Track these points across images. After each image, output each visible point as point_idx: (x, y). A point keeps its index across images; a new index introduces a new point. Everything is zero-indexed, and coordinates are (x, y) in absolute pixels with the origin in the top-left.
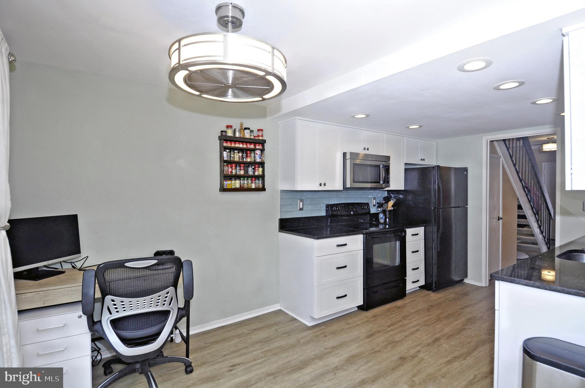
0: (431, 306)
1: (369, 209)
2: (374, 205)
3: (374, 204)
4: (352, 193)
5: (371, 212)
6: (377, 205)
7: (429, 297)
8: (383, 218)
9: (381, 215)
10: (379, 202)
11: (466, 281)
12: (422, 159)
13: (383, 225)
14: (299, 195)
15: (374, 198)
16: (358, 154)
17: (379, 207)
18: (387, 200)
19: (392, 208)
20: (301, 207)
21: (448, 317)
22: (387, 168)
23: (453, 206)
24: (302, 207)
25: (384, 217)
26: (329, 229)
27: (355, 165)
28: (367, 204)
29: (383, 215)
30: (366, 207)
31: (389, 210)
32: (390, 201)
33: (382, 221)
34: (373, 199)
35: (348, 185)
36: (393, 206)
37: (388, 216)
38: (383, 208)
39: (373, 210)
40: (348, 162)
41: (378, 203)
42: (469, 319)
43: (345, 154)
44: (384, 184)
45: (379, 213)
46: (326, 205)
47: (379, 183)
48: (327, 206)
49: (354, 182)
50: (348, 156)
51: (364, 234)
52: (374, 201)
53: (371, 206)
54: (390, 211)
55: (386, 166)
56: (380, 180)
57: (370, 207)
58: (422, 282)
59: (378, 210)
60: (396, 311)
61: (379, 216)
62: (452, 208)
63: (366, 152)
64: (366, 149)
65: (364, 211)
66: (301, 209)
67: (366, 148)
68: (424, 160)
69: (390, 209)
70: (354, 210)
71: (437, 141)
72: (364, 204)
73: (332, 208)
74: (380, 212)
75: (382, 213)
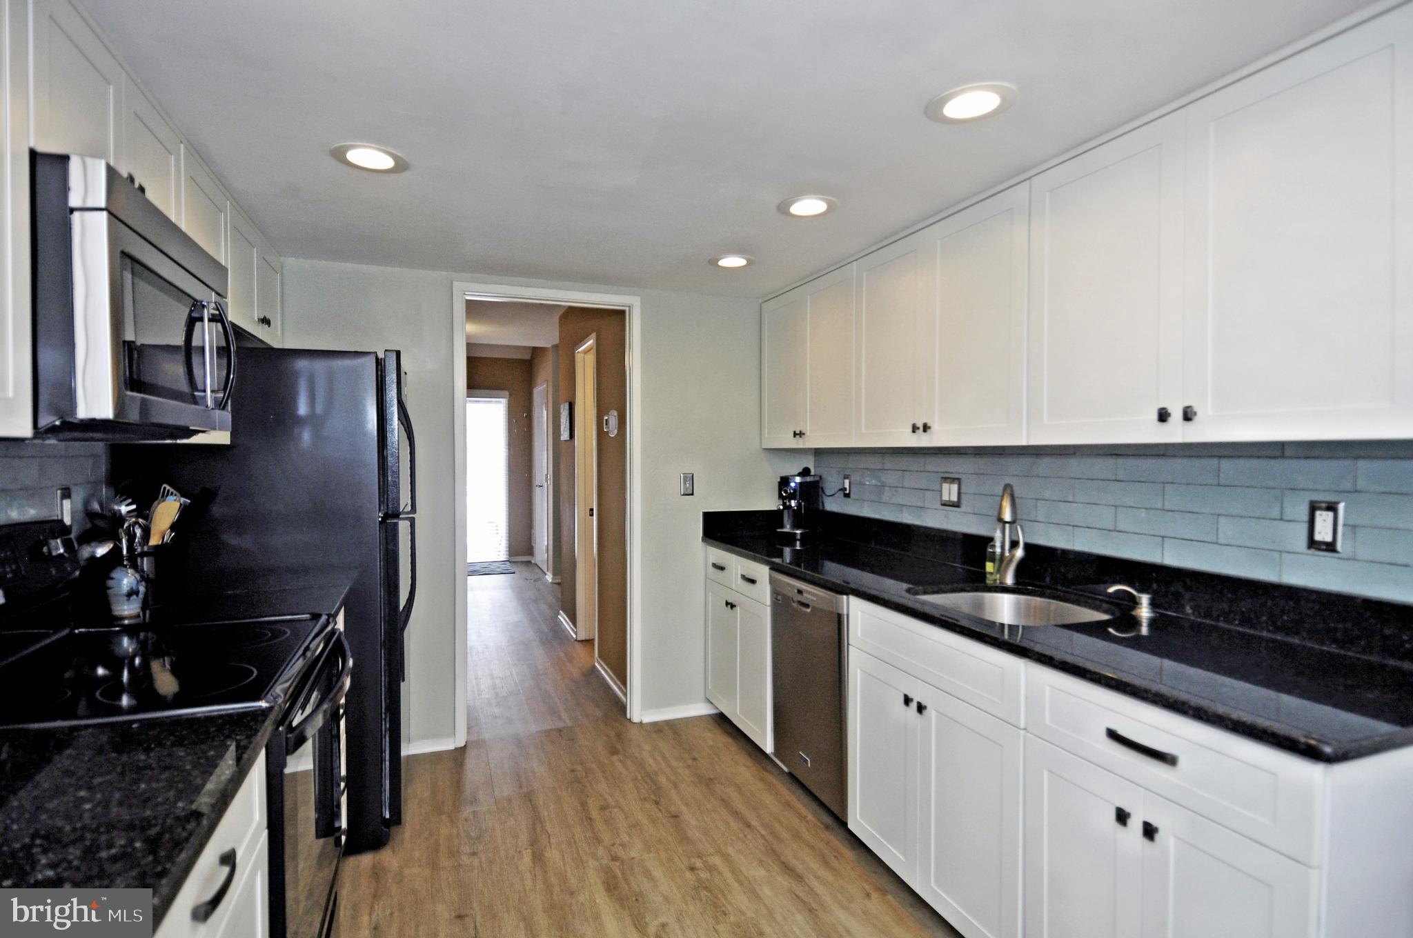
3: (68, 521)
8: (136, 593)
9: (125, 581)
12: (265, 316)
15: (67, 493)
25: (143, 588)
29: (137, 576)
30: (60, 547)
31: (154, 547)
33: (128, 610)
34: (63, 498)
44: (217, 412)
47: (197, 401)
50: (88, 190)
52: (67, 504)
54: (157, 551)
61: (110, 583)
64: (136, 189)
67: (136, 183)
68: (269, 323)
69: (162, 542)
71: (282, 259)
72: (47, 529)
75: (125, 566)
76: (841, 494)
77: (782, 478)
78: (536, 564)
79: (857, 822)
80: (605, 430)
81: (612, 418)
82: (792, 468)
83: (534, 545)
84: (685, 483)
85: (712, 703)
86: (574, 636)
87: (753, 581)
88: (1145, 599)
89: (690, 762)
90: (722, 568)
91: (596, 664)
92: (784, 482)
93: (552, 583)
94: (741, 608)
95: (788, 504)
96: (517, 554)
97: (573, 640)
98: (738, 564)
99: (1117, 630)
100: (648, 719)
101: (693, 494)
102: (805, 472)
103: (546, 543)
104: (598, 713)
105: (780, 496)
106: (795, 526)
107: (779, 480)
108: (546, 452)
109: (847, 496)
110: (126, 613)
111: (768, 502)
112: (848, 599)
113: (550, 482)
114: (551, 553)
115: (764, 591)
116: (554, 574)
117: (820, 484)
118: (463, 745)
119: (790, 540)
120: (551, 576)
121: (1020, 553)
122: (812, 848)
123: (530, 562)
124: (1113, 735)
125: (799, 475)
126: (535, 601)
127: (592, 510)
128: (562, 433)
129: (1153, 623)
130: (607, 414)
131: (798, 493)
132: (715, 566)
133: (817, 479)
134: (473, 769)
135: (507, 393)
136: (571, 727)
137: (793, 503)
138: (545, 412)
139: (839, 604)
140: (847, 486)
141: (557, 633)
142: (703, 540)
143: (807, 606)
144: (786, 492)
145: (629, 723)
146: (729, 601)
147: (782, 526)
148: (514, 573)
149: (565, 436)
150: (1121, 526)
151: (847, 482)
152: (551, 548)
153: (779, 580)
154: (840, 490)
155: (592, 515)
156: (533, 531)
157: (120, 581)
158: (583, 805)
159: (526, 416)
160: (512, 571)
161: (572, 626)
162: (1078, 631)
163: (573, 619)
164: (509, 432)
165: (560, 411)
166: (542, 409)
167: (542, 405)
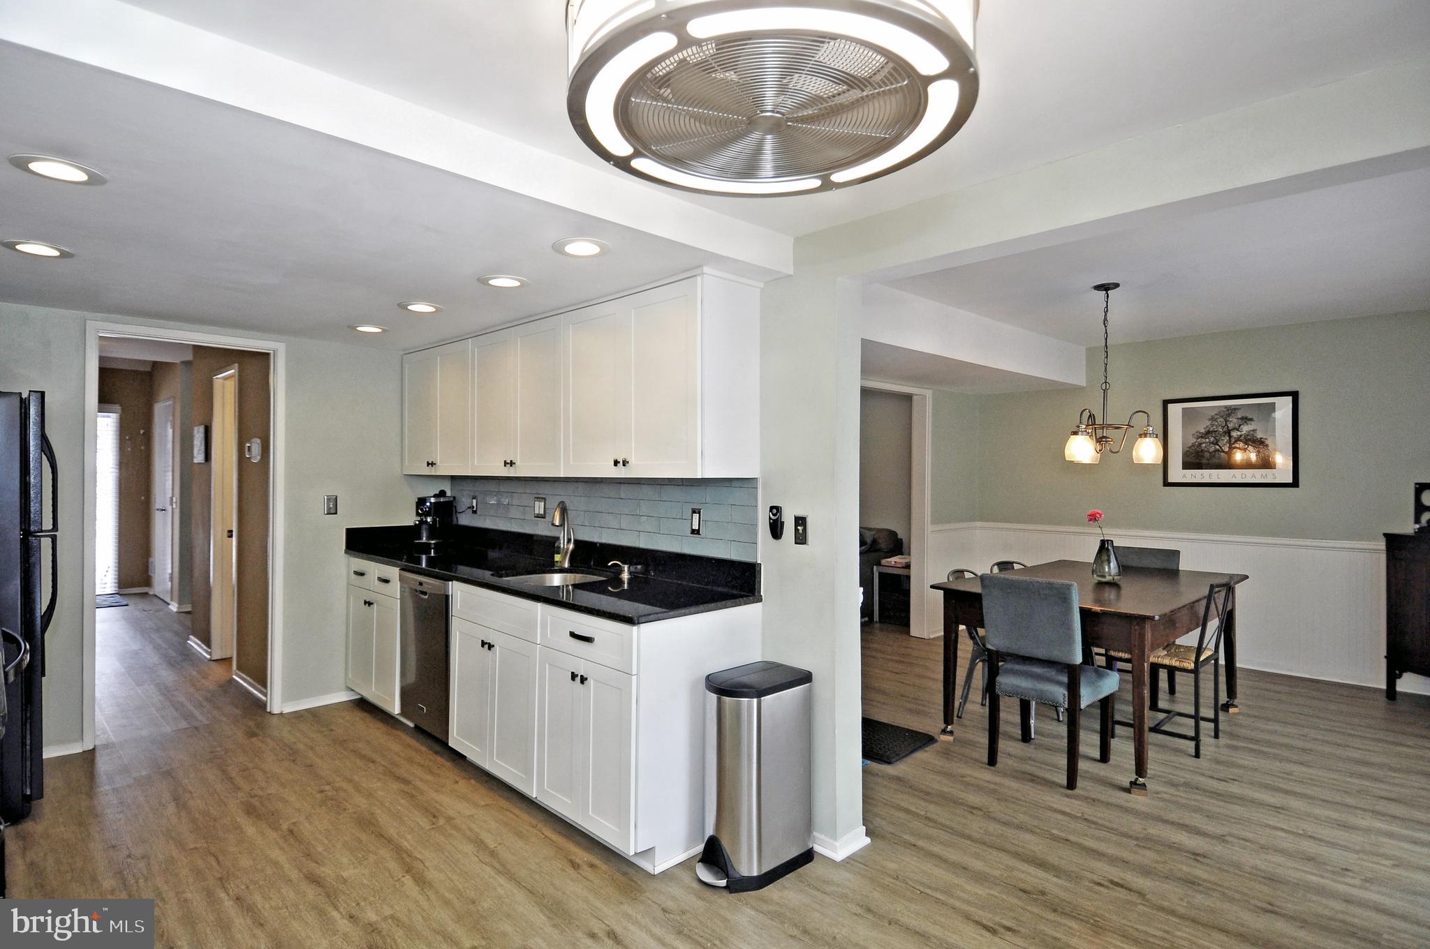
76: (470, 511)
77: (419, 499)
78: (155, 595)
79: (456, 740)
80: (247, 456)
81: (256, 446)
82: (430, 491)
83: (152, 575)
84: (328, 505)
85: (352, 690)
86: (208, 657)
87: (387, 581)
88: (626, 567)
89: (327, 733)
90: (362, 574)
91: (234, 677)
92: (421, 502)
93: (176, 612)
94: (378, 604)
95: (424, 520)
96: (132, 585)
97: (206, 661)
98: (375, 568)
99: (612, 588)
100: (288, 709)
101: (336, 513)
102: (442, 493)
103: (170, 571)
104: (238, 712)
105: (418, 514)
106: (429, 538)
107: (417, 500)
108: (170, 474)
109: (475, 512)
111: (408, 519)
112: (452, 584)
113: (176, 506)
114: (176, 580)
115: (395, 588)
116: (180, 603)
117: (455, 504)
118: (91, 748)
119: (425, 548)
120: (176, 605)
121: (571, 546)
122: (422, 766)
123: (146, 594)
124: (573, 635)
125: (435, 496)
126: (158, 630)
127: (231, 532)
128: (195, 455)
129: (630, 581)
130: (249, 441)
131: (432, 510)
132: (356, 573)
133: (452, 499)
134: (103, 765)
135: (118, 407)
136: (208, 726)
137: (429, 519)
138: (170, 431)
139: (446, 588)
140: (474, 504)
141: (187, 655)
142: (345, 553)
143: (425, 593)
144: (422, 510)
145: (269, 715)
146: (367, 601)
147: (421, 538)
148: (127, 605)
149: (199, 457)
150: (623, 526)
151: (475, 501)
152: (176, 575)
153: (406, 577)
154: (469, 508)
155: (231, 536)
156: (151, 560)
158: (224, 772)
159: (144, 433)
160: (125, 603)
161: (205, 648)
162: (593, 591)
163: (207, 641)
164: (120, 449)
165: (193, 433)
166: (166, 428)
167: (166, 423)
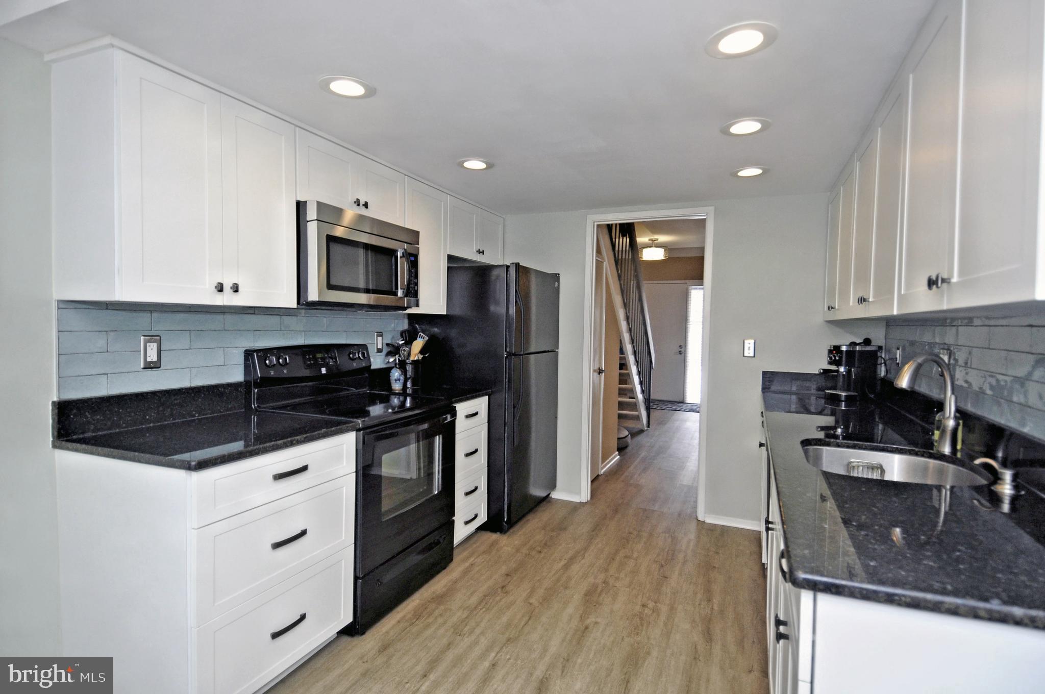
0: (507, 575)
1: (367, 358)
2: (379, 351)
3: (380, 346)
4: (324, 318)
5: (373, 367)
6: (385, 352)
7: (498, 550)
8: (399, 380)
9: (396, 374)
10: (389, 342)
11: (555, 495)
12: (479, 250)
13: (399, 398)
14: (143, 319)
15: (380, 334)
16: (339, 212)
17: (389, 354)
18: (409, 337)
19: (421, 357)
20: (152, 356)
21: (546, 600)
22: (412, 259)
23: (532, 350)
24: (155, 359)
25: (402, 378)
26: (254, 419)
27: (331, 239)
28: (364, 347)
29: (400, 373)
30: (360, 355)
31: (413, 361)
32: (416, 339)
33: (397, 387)
34: (377, 336)
35: (313, 295)
36: (422, 352)
37: (409, 374)
38: (400, 356)
39: (377, 362)
40: (312, 230)
41: (388, 345)
42: (586, 595)
43: (300, 207)
44: (406, 298)
45: (391, 368)
46: (246, 351)
47: (395, 294)
48: (248, 354)
49: (330, 287)
50: (312, 213)
51: (358, 430)
52: (380, 339)
53: (372, 350)
54: (415, 363)
55: (411, 255)
56: (397, 288)
57: (370, 355)
58: (483, 518)
59: (388, 362)
60: (437, 613)
61: (391, 374)
62: (531, 355)
63: (363, 211)
64: (361, 205)
65: (355, 365)
66: (149, 366)
67: (362, 202)
68: (483, 252)
69: (416, 359)
70: (328, 364)
71: (504, 216)
72: (356, 347)
73: (262, 360)
74: (394, 365)
75: (397, 368)
88: (1007, 475)
100: (709, 520)
110: (397, 388)
118: (585, 501)
121: (952, 422)
136: (654, 511)
140: (898, 356)
144: (831, 358)
151: (898, 352)
157: (395, 374)
